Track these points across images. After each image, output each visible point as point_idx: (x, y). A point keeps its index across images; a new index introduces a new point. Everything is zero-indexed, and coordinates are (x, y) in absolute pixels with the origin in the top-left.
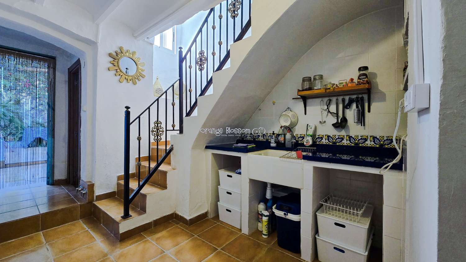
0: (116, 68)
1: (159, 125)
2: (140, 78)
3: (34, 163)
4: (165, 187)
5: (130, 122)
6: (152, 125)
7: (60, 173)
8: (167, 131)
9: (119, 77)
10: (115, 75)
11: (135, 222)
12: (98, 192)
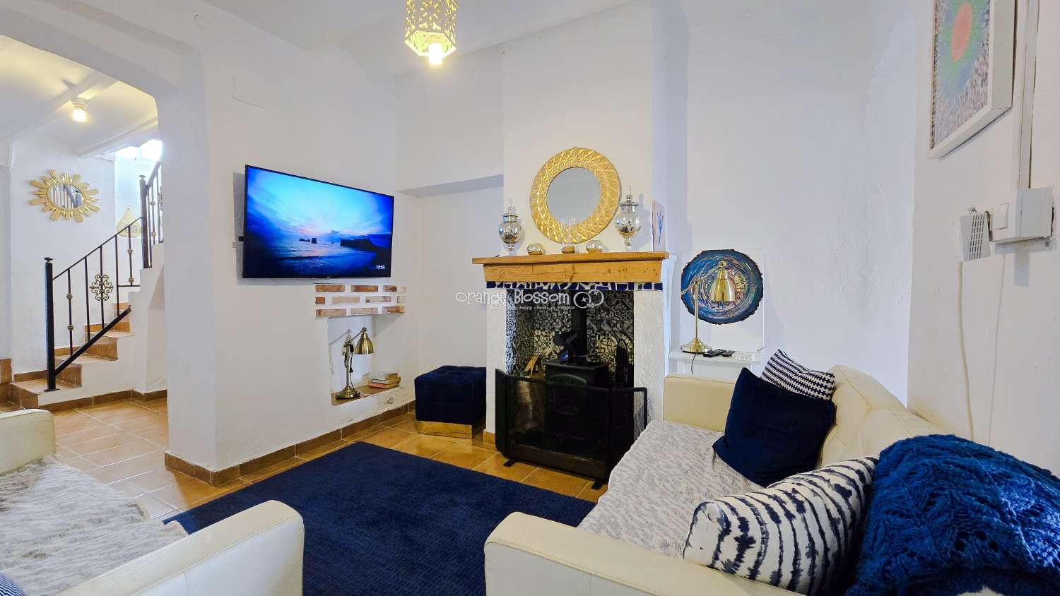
0: (44, 200)
1: (104, 280)
2: (90, 212)
4: (116, 359)
5: (53, 278)
6: (92, 280)
8: (119, 288)
9: (49, 213)
10: (43, 210)
11: (65, 394)
12: (19, 371)
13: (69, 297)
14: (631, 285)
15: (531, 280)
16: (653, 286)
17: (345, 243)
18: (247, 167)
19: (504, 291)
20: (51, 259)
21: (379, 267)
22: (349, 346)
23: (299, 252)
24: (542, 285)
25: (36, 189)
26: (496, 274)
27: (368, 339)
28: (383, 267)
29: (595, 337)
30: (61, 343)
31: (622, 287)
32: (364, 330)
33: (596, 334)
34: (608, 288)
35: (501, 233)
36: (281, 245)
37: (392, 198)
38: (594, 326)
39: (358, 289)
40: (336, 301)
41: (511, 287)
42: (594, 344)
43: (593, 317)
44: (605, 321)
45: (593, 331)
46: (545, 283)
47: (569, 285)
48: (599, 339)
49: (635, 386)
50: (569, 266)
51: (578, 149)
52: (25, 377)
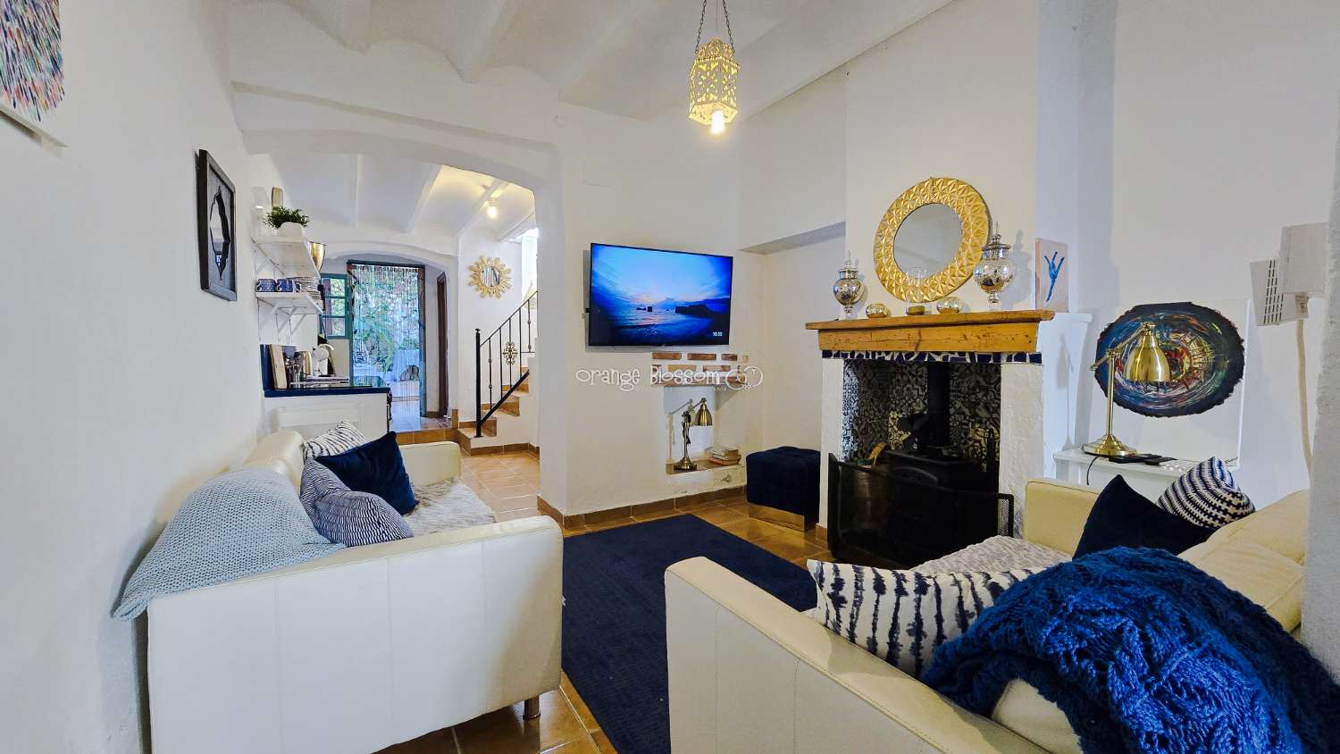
0: (478, 282)
1: (512, 347)
4: (518, 415)
5: (480, 345)
6: (504, 347)
7: (433, 406)
8: (522, 354)
9: (481, 291)
10: (477, 290)
11: (485, 441)
12: (462, 419)
13: (490, 361)
14: (998, 356)
15: (871, 348)
16: (1028, 358)
17: (680, 310)
18: (592, 244)
19: (841, 362)
20: (480, 330)
21: (715, 334)
22: (687, 416)
23: (637, 321)
24: (883, 355)
25: (473, 273)
26: (833, 341)
27: (707, 410)
28: (720, 334)
29: (967, 425)
30: (485, 401)
31: (984, 358)
32: (704, 400)
33: (969, 421)
34: (965, 359)
35: (835, 293)
36: (621, 314)
37: (730, 259)
38: (967, 411)
39: (694, 357)
40: (672, 369)
41: (849, 357)
42: (966, 434)
43: (964, 397)
44: (982, 404)
45: (965, 418)
46: (887, 353)
47: (916, 355)
48: (972, 427)
49: (1001, 491)
50: (914, 331)
51: (934, 180)
52: (465, 425)
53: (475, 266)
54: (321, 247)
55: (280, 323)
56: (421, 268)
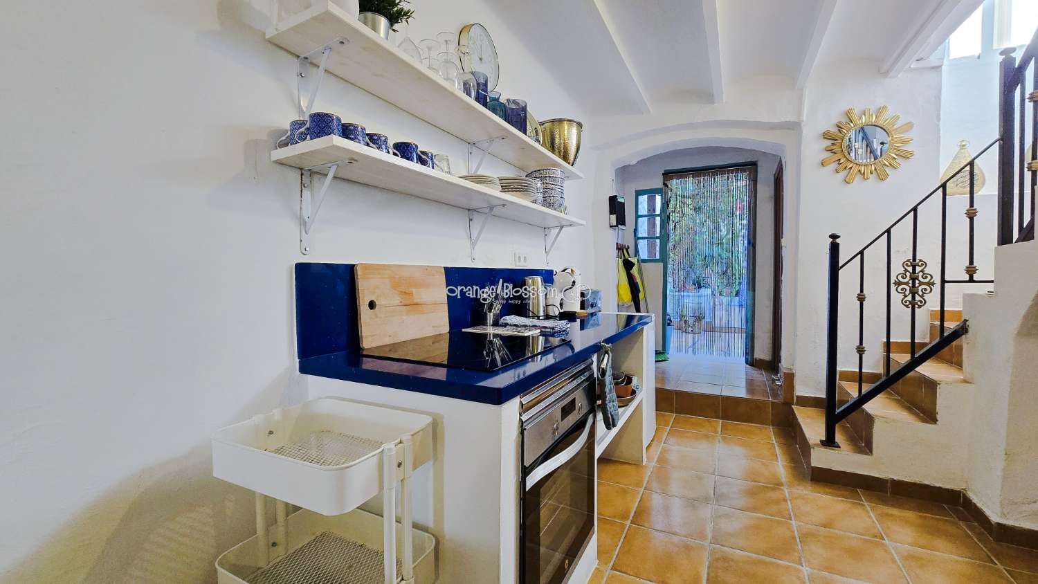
0: (838, 156)
1: (918, 269)
3: (729, 330)
4: (931, 419)
5: (840, 266)
7: (762, 352)
8: (946, 284)
9: (843, 173)
10: (837, 171)
11: (843, 459)
12: (800, 390)
13: (861, 298)
20: (839, 237)
25: (829, 143)
30: (847, 363)
52: (805, 402)
53: (834, 130)
54: (574, 131)
55: (475, 235)
56: (750, 167)
